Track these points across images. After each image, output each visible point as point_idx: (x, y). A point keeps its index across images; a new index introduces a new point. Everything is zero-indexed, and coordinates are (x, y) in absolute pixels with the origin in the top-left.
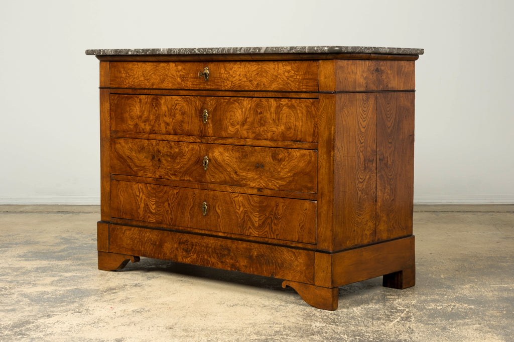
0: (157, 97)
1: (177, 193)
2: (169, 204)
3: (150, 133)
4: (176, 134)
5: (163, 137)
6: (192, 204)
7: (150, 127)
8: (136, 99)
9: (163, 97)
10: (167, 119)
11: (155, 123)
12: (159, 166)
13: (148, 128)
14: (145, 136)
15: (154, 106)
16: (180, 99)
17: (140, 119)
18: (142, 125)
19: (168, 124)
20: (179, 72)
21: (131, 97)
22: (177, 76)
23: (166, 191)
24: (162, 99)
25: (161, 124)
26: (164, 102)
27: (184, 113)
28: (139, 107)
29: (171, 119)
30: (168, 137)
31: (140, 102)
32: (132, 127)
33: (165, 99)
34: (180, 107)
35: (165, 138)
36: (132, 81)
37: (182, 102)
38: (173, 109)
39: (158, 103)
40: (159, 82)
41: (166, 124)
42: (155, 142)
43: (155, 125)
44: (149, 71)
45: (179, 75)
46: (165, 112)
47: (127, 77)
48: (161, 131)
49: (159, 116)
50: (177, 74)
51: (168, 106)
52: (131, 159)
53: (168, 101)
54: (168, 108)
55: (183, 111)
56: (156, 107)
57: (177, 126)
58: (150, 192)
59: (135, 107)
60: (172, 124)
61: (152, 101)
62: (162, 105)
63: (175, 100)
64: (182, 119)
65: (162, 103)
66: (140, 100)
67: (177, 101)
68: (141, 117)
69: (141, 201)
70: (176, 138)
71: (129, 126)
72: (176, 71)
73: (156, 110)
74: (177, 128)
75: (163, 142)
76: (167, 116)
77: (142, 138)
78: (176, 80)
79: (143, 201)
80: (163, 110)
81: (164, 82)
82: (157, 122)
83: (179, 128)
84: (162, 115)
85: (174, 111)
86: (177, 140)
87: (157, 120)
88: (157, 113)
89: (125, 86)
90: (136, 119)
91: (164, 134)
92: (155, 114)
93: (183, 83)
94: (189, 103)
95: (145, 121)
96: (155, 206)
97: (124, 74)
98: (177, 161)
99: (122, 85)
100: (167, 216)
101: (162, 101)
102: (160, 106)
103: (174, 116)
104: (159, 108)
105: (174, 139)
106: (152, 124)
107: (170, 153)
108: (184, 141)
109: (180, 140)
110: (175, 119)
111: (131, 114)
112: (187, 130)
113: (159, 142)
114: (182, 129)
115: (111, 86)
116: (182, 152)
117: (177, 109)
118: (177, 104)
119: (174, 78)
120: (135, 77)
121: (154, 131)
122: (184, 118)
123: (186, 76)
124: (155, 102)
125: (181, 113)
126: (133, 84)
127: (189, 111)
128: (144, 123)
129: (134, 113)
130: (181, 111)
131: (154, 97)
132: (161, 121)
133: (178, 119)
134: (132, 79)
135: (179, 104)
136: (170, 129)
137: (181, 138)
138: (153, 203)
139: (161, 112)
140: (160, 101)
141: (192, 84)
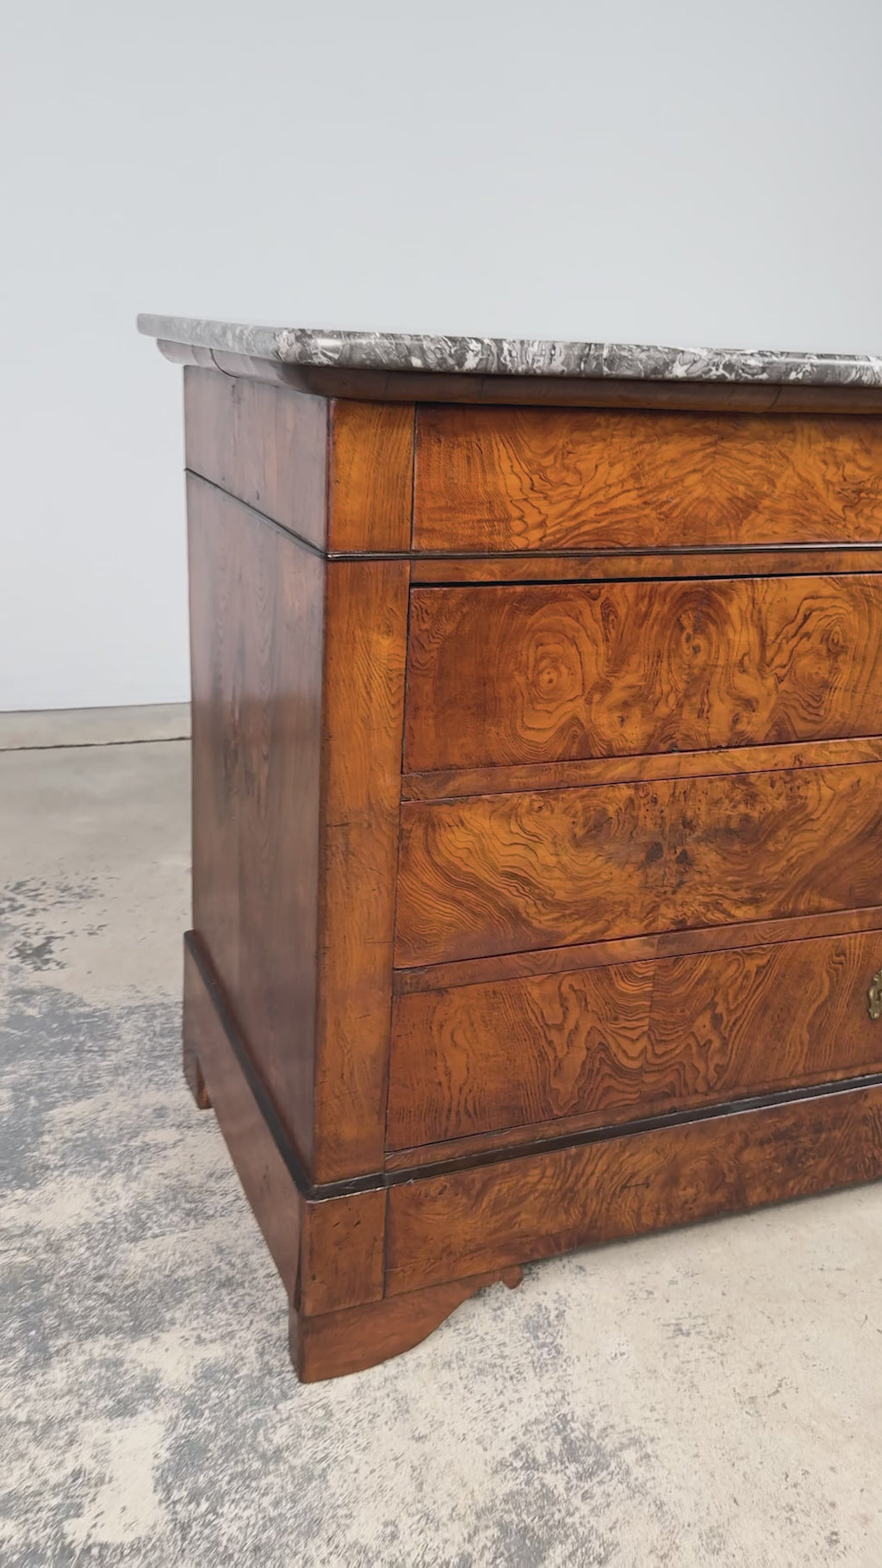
0: (710, 588)
1: (759, 969)
2: (717, 1020)
3: (648, 751)
4: (781, 737)
5: (717, 762)
6: (826, 992)
7: (650, 727)
8: (581, 603)
9: (740, 585)
10: (748, 685)
11: (680, 706)
12: (681, 883)
13: (634, 732)
14: (623, 768)
15: (689, 630)
17: (597, 697)
18: (604, 722)
19: (749, 704)
20: (838, 465)
21: (554, 598)
22: (828, 483)
23: (707, 972)
24: (735, 596)
25: (710, 706)
26: (744, 608)
27: (844, 650)
28: (595, 642)
29: (770, 682)
30: (741, 758)
31: (605, 618)
32: (541, 738)
33: (750, 593)
34: (824, 622)
35: (727, 762)
36: (562, 514)
37: (838, 603)
38: (789, 635)
39: (709, 617)
40: (725, 512)
41: (738, 703)
42: (669, 787)
43: (681, 715)
44: (673, 461)
45: (835, 480)
46: (745, 655)
47: (532, 495)
48: (707, 735)
49: (707, 674)
50: (828, 477)
51: (764, 623)
52: (525, 881)
53: (768, 599)
54: (763, 634)
55: (836, 641)
56: (699, 636)
57: (796, 704)
58: (623, 995)
59: (574, 643)
60: (773, 700)
61: (681, 607)
62: (732, 624)
63: (804, 594)
64: (826, 676)
65: (733, 610)
66: (608, 610)
67: (812, 598)
68: (604, 687)
69: (570, 1044)
70: (785, 755)
71: (529, 735)
72: (825, 462)
73: (696, 650)
74: (792, 712)
75: (711, 782)
76: (753, 670)
77: (600, 780)
78: (819, 504)
79: (581, 1040)
80: (737, 643)
81: (754, 514)
82: (694, 700)
83: (804, 713)
84: (727, 666)
85: (793, 643)
86: (789, 763)
87: (694, 694)
88: (700, 659)
89: (519, 543)
90: (571, 700)
91: (720, 747)
92: (689, 666)
93: (851, 515)
94: (874, 601)
95: (626, 705)
96: (644, 1042)
97: (513, 481)
98: (771, 847)
99: (499, 539)
100: (701, 1066)
101: (735, 602)
102: (717, 627)
103: (788, 667)
104: (715, 637)
105: (774, 762)
106: (663, 710)
107: (746, 819)
108: (823, 761)
109: (801, 762)
110: (793, 679)
111: (545, 677)
112: (842, 715)
113: (693, 785)
114: (817, 715)
115: (421, 543)
116: (804, 806)
117: (808, 635)
118: (814, 613)
119: (808, 496)
120: (586, 491)
121: (670, 742)
122: (834, 670)
123: (869, 486)
124: (694, 609)
125: (829, 650)
126: (569, 530)
127: (869, 638)
128: (616, 715)
129: (564, 670)
130: (827, 640)
131: (691, 587)
132: (713, 696)
133: (810, 674)
134: (565, 505)
135: (822, 609)
136: (757, 723)
137: (813, 752)
138: (633, 1035)
139: (722, 655)
140: (721, 606)
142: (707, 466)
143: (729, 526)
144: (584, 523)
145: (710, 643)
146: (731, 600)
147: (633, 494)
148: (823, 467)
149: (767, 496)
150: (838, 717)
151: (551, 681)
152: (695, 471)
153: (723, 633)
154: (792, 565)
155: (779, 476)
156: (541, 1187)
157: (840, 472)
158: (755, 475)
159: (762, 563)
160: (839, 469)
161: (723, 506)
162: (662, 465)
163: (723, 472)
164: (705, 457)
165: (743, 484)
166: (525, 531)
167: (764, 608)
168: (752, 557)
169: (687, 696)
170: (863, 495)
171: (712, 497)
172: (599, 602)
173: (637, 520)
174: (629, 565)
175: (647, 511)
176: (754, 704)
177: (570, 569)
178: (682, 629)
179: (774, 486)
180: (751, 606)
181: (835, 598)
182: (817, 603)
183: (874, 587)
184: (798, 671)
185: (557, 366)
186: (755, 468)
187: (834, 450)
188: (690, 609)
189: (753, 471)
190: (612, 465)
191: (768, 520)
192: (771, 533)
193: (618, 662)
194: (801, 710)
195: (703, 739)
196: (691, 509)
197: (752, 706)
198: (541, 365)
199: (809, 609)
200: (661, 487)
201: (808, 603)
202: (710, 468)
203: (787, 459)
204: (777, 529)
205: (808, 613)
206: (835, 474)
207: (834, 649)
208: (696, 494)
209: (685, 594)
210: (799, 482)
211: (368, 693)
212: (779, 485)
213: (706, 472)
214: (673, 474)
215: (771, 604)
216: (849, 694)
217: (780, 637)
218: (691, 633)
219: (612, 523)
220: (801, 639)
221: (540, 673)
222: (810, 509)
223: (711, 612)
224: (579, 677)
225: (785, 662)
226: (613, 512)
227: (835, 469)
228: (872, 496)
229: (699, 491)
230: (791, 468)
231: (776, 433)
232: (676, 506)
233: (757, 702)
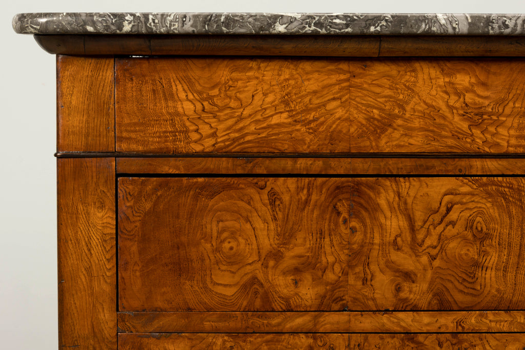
0: (359, 184)
3: (322, 308)
4: (443, 306)
5: (385, 321)
7: (321, 290)
8: (251, 191)
11: (344, 273)
13: (308, 293)
14: (299, 321)
15: (345, 215)
16: (465, 189)
17: (271, 263)
18: (282, 285)
19: (408, 276)
20: (459, 94)
21: (229, 187)
22: (451, 108)
24: (382, 190)
25: (372, 276)
26: (391, 200)
27: (488, 236)
28: (265, 221)
29: (425, 259)
30: (407, 320)
31: (273, 203)
32: (229, 292)
33: (395, 189)
34: (467, 214)
35: (393, 322)
36: (229, 128)
37: (476, 199)
38: (436, 222)
39: (361, 205)
40: (365, 129)
41: (397, 274)
42: (344, 339)
43: (347, 281)
44: (315, 92)
45: (458, 105)
46: (397, 236)
47: (204, 115)
48: (374, 299)
49: (365, 249)
50: (451, 103)
51: (411, 212)
53: (412, 193)
54: (411, 220)
55: (479, 229)
56: (353, 219)
57: (452, 279)
59: (248, 220)
60: (429, 274)
61: (335, 197)
62: (382, 211)
63: (443, 190)
64: (476, 257)
65: (382, 202)
66: (274, 198)
67: (452, 194)
68: (277, 256)
70: (447, 321)
71: (218, 289)
72: (446, 93)
73: (353, 230)
74: (449, 286)
75: (382, 338)
76: (406, 249)
77: (280, 329)
78: (446, 123)
80: (388, 227)
81: (390, 130)
82: (357, 270)
83: (461, 287)
84: (382, 244)
85: (440, 229)
86: (452, 327)
87: (356, 265)
88: (358, 237)
89: (198, 148)
90: (250, 264)
91: (387, 311)
92: (349, 243)
93: (477, 132)
94: (511, 199)
95: (297, 270)
97: (188, 105)
99: (181, 145)
101: (383, 195)
102: (370, 214)
103: (439, 248)
104: (368, 221)
105: (438, 325)
106: (330, 276)
108: (485, 329)
109: (463, 328)
110: (445, 258)
111: (226, 245)
112: (498, 290)
113: (366, 339)
114: (474, 289)
115: (124, 147)
117: (453, 224)
118: (455, 206)
119: (436, 118)
120: (246, 112)
121: (341, 303)
123: (490, 110)
124: (347, 199)
125: (474, 236)
126: (234, 140)
127: (511, 228)
128: (290, 278)
129: (241, 240)
130: (471, 227)
131: (343, 183)
132: (374, 267)
133: (460, 255)
134: (230, 122)
135: (462, 203)
136: (418, 292)
137: (472, 320)
139: (377, 235)
140: (370, 198)
141: (517, 137)
142: (343, 96)
143: (369, 138)
144: (247, 134)
145: (365, 226)
146: (379, 193)
147: (285, 115)
148: (446, 97)
149: (398, 117)
150: (494, 291)
151: (231, 248)
152: (334, 99)
153: (374, 219)
154: (428, 168)
155: (407, 103)
157: (462, 99)
158: (386, 102)
159: (400, 165)
160: (460, 98)
161: (362, 124)
162: (307, 95)
163: (358, 99)
164: (341, 89)
165: (376, 108)
166: (200, 140)
167: (409, 201)
168: (391, 161)
169: (351, 266)
170: (485, 117)
171: (352, 118)
172: (266, 191)
173: (290, 133)
174: (288, 165)
175: (298, 127)
176: (413, 276)
177: (240, 166)
178: (339, 214)
179: (404, 109)
180: (397, 199)
181: (473, 195)
182: (457, 198)
183: (509, 188)
184: (448, 252)
185: (188, 27)
186: (385, 97)
187: (453, 84)
188: (343, 198)
189: (384, 99)
190: (265, 95)
191: (402, 135)
192: (407, 144)
193: (286, 237)
194: (456, 283)
195: (370, 303)
196: (334, 126)
197: (410, 277)
198: (176, 28)
199: (448, 203)
200: (307, 110)
201: (447, 198)
202: (347, 97)
203: (413, 91)
204: (412, 141)
205: (449, 206)
206: (457, 101)
207: (481, 237)
208: (337, 116)
209: (338, 188)
210: (427, 107)
211: (89, 250)
212: (408, 108)
213: (343, 99)
214: (316, 101)
215: (415, 197)
216: (501, 274)
217: (428, 223)
218: (347, 217)
219: (269, 135)
220: (447, 226)
221: (222, 242)
222: (441, 127)
223: (362, 201)
224: (255, 246)
225: (435, 244)
226: (269, 127)
227: (457, 98)
228: (494, 118)
229: (340, 113)
230: (417, 97)
231: (399, 72)
232: (322, 124)
233: (415, 275)
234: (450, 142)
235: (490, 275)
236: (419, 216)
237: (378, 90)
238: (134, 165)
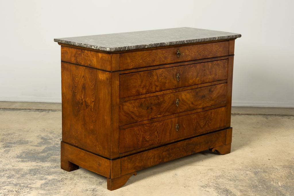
0: (151, 71)
1: (162, 124)
2: (157, 132)
3: (146, 94)
4: (161, 90)
5: (154, 94)
6: (171, 127)
7: (146, 90)
8: (137, 75)
9: (155, 71)
10: (157, 83)
12: (151, 112)
13: (144, 91)
14: (144, 96)
15: (149, 77)
16: (164, 70)
17: (140, 87)
19: (157, 86)
20: (163, 54)
21: (134, 74)
22: (162, 57)
23: (156, 125)
25: (153, 87)
27: (167, 78)
28: (139, 80)
29: (159, 83)
30: (157, 94)
32: (134, 93)
34: (164, 74)
36: (135, 64)
37: (165, 72)
38: (161, 76)
40: (151, 62)
42: (149, 98)
43: (149, 88)
44: (145, 56)
46: (156, 80)
47: (131, 62)
52: (133, 113)
54: (157, 76)
56: (151, 77)
58: (146, 129)
59: (137, 80)
60: (160, 85)
61: (148, 74)
63: (161, 71)
65: (154, 74)
66: (140, 75)
68: (141, 85)
69: (140, 137)
70: (162, 93)
71: (133, 92)
73: (150, 79)
75: (154, 97)
77: (141, 98)
79: (141, 136)
80: (155, 78)
81: (155, 61)
83: (163, 87)
86: (162, 94)
88: (151, 81)
89: (130, 68)
90: (137, 87)
91: (154, 92)
93: (165, 60)
94: (170, 71)
95: (143, 87)
96: (149, 136)
97: (129, 61)
98: (162, 106)
99: (128, 68)
100: (156, 140)
106: (147, 88)
107: (158, 102)
109: (164, 94)
111: (134, 85)
113: (152, 98)
114: (165, 87)
115: (121, 69)
116: (165, 100)
117: (163, 76)
119: (160, 59)
120: (137, 61)
121: (148, 92)
122: (166, 81)
123: (167, 56)
124: (150, 74)
126: (135, 66)
128: (142, 89)
129: (136, 83)
130: (165, 77)
132: (153, 85)
133: (163, 81)
136: (158, 89)
137: (165, 92)
138: (148, 135)
139: (153, 80)
141: (170, 61)
144: (137, 65)
147: (142, 61)
150: (167, 87)
153: (153, 77)
154: (159, 67)
156: (138, 159)
163: (151, 57)
165: (153, 58)
167: (157, 73)
168: (155, 67)
169: (150, 86)
171: (150, 60)
173: (142, 64)
174: (142, 69)
177: (136, 70)
179: (157, 58)
183: (169, 69)
190: (139, 57)
193: (142, 82)
195: (152, 91)
196: (148, 62)
200: (144, 59)
202: (149, 56)
204: (157, 63)
205: (162, 73)
208: (148, 60)
209: (149, 72)
210: (159, 57)
211: (116, 89)
214: (146, 58)
223: (152, 74)
224: (138, 84)
225: (160, 80)
234: (162, 63)
235: (167, 84)
236: (159, 75)
237: (153, 55)
238: (122, 72)
